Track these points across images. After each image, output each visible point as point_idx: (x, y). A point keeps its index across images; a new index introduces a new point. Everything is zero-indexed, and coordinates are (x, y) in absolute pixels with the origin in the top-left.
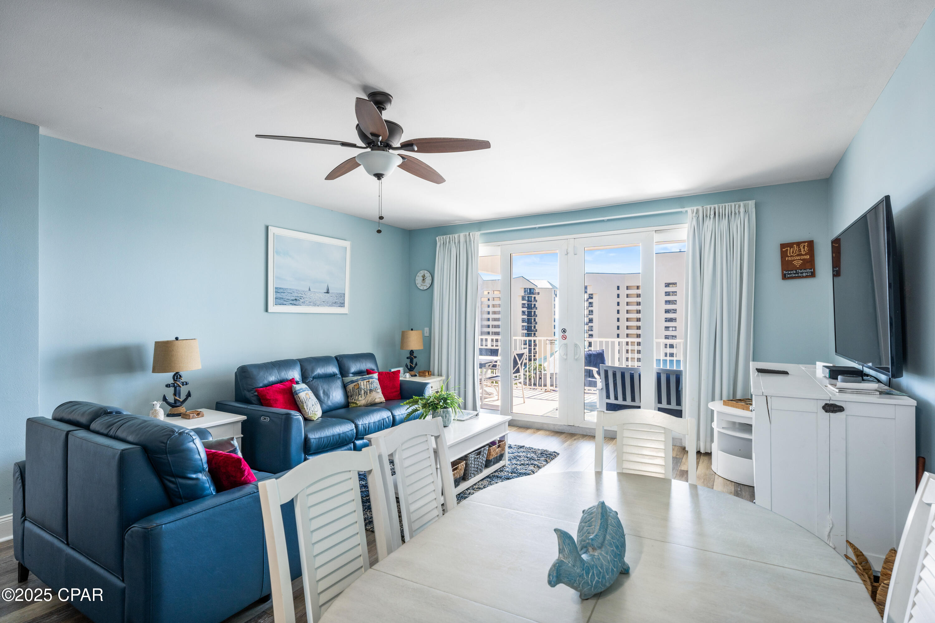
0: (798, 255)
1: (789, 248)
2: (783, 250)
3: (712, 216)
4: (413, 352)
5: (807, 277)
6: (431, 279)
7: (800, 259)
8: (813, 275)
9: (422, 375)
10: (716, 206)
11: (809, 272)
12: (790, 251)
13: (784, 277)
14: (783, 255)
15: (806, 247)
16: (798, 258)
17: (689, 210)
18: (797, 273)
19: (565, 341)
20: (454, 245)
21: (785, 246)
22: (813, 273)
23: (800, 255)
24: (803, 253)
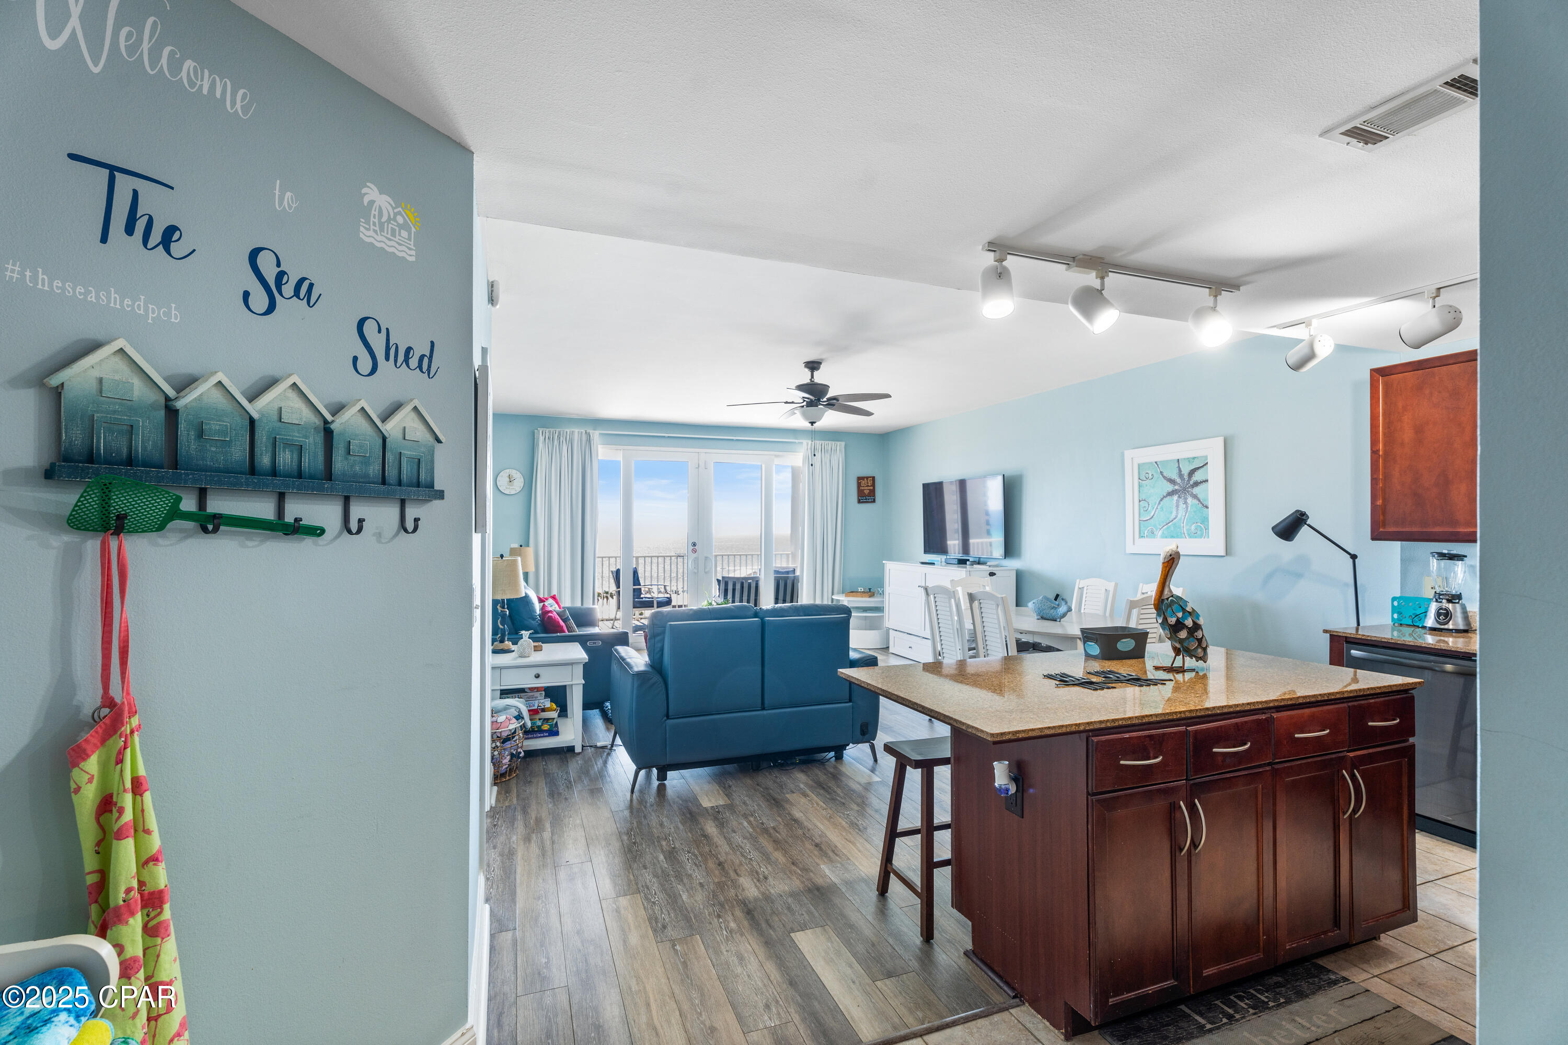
0: (867, 486)
1: (861, 481)
2: (859, 481)
3: (820, 450)
5: (871, 502)
6: (523, 482)
8: (874, 501)
10: (823, 442)
12: (863, 483)
13: (859, 502)
14: (859, 485)
15: (871, 481)
16: (867, 488)
17: (805, 442)
18: (867, 499)
19: (695, 555)
20: (564, 441)
21: (860, 479)
22: (874, 500)
23: (868, 486)
24: (869, 485)
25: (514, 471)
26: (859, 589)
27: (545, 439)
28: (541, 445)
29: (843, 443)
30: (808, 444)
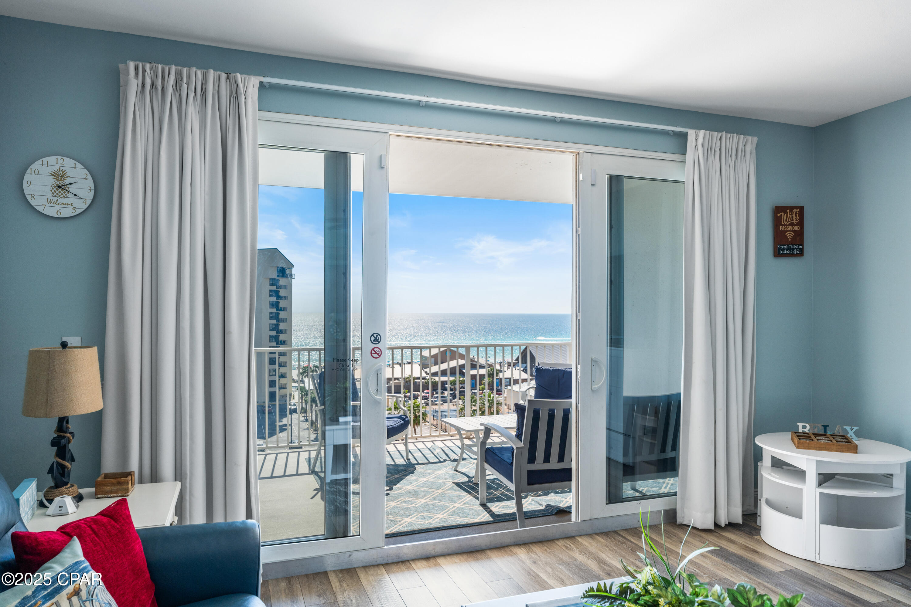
0: (790, 224)
1: (783, 214)
2: (779, 215)
3: (718, 149)
4: (67, 422)
5: (796, 255)
6: (93, 188)
7: (792, 231)
8: (801, 254)
9: (111, 492)
11: (799, 249)
12: (785, 217)
13: (777, 254)
14: (777, 222)
15: (797, 215)
16: (790, 228)
18: (789, 249)
20: (192, 95)
21: (778, 210)
22: (802, 250)
23: (792, 224)
24: (795, 222)
25: (69, 162)
26: (800, 425)
27: (143, 86)
28: (132, 98)
29: (755, 139)
30: (697, 135)
